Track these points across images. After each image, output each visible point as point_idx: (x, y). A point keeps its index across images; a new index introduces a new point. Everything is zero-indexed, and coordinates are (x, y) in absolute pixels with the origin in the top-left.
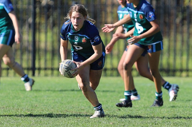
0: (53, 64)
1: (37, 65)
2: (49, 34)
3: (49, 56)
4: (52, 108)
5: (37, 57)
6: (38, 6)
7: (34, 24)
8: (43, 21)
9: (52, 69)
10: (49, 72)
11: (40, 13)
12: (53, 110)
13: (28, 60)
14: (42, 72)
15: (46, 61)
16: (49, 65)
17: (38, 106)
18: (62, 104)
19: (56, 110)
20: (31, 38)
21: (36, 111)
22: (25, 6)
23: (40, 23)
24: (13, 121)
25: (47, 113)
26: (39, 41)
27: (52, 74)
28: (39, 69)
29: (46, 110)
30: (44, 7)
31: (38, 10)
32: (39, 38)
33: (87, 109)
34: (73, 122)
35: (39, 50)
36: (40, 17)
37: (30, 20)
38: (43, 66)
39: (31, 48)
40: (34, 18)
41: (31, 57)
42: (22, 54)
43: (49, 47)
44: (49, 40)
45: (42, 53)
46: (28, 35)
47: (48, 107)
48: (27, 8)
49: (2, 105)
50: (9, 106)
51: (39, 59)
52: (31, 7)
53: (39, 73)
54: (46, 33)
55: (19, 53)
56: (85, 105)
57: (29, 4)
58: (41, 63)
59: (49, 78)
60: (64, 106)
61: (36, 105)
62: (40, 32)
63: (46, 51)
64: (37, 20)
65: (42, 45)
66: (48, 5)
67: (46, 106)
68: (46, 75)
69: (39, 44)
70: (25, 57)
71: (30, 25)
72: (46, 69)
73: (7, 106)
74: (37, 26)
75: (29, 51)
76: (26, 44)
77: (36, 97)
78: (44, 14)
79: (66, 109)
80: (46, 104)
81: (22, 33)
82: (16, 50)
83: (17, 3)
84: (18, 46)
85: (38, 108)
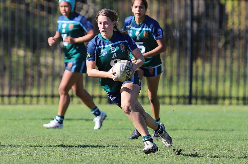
4: (86, 138)
17: (70, 136)
21: (69, 141)
24: (43, 152)
25: (80, 143)
28: (72, 96)
29: (79, 141)
33: (123, 139)
34: (108, 153)
47: (81, 137)
49: (32, 135)
50: (40, 136)
55: (50, 79)
56: (121, 135)
60: (99, 136)
61: (68, 135)
67: (79, 136)
73: (38, 136)
77: (68, 126)
79: (100, 139)
80: (79, 134)
81: (54, 58)
82: (47, 76)
83: (48, 26)
84: (50, 71)
85: (71, 138)
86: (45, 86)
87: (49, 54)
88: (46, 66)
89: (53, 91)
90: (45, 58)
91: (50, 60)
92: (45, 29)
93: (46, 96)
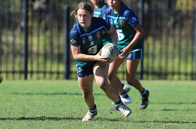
0: (45, 67)
1: (29, 69)
2: (42, 38)
3: (41, 60)
4: (45, 111)
5: (29, 61)
6: (30, 9)
7: (27, 27)
8: (35, 25)
9: (45, 73)
10: (42, 75)
11: (33, 17)
12: (45, 113)
13: (20, 63)
14: (35, 76)
15: (38, 64)
16: (41, 68)
17: (30, 109)
18: (54, 107)
19: (48, 113)
20: (23, 42)
21: (29, 114)
22: (18, 10)
23: (32, 27)
24: (5, 124)
25: (39, 116)
26: (32, 45)
27: (45, 77)
28: (32, 72)
29: (38, 113)
30: (36, 11)
31: (30, 14)
32: (32, 42)
33: (79, 112)
34: (65, 125)
35: (32, 53)
36: (33, 20)
37: (23, 24)
38: (35, 69)
39: (23, 51)
40: (27, 22)
41: (23, 60)
42: (15, 57)
43: (42, 51)
44: (42, 43)
45: (34, 57)
46: (21, 38)
47: (41, 110)
48: (19, 12)
50: (1, 110)
51: (32, 63)
52: (24, 11)
53: (31, 76)
54: (38, 36)
55: (11, 56)
56: (77, 108)
57: (21, 7)
58: (33, 66)
59: (41, 81)
60: (57, 109)
61: (28, 108)
62: (32, 35)
63: (38, 54)
64: (30, 23)
65: (35, 49)
66: (41, 8)
67: (39, 109)
68: (38, 79)
69: (31, 48)
70: (18, 60)
71: (22, 29)
72: (38, 72)
74: (30, 30)
75: (21, 55)
76: (18, 47)
77: (28, 100)
78: (36, 18)
79: (58, 112)
80: (38, 108)
81: (14, 36)
82: (8, 54)
83: (9, 7)
84: (11, 49)
85: (30, 111)
86: (7, 63)
87: (10, 33)
88: (7, 44)
89: (14, 68)
90: (7, 37)
91: (11, 39)
92: (6, 10)
93: (7, 72)
